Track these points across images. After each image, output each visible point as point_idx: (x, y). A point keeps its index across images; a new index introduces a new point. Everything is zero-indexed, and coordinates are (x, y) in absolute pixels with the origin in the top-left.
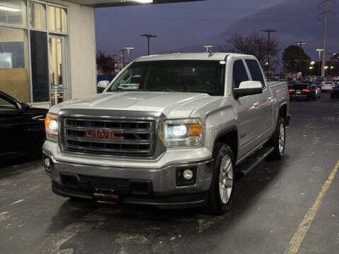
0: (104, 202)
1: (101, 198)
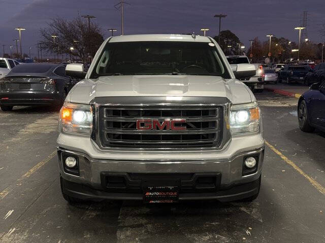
1: (155, 198)
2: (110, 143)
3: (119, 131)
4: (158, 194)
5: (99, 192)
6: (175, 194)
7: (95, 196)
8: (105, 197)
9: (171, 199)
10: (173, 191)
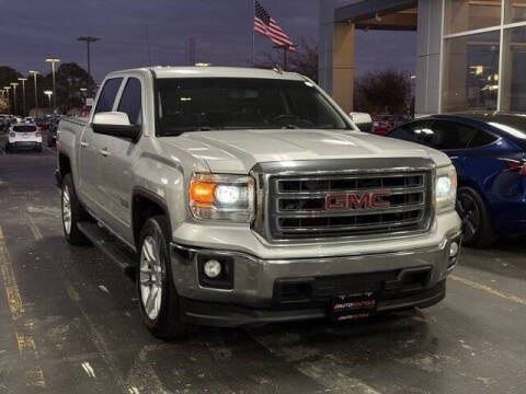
0: (350, 317)
1: (346, 312)
2: (285, 233)
3: (301, 214)
4: (350, 305)
5: (258, 312)
6: (373, 302)
7: (255, 320)
8: (270, 319)
9: (366, 311)
10: (370, 299)
